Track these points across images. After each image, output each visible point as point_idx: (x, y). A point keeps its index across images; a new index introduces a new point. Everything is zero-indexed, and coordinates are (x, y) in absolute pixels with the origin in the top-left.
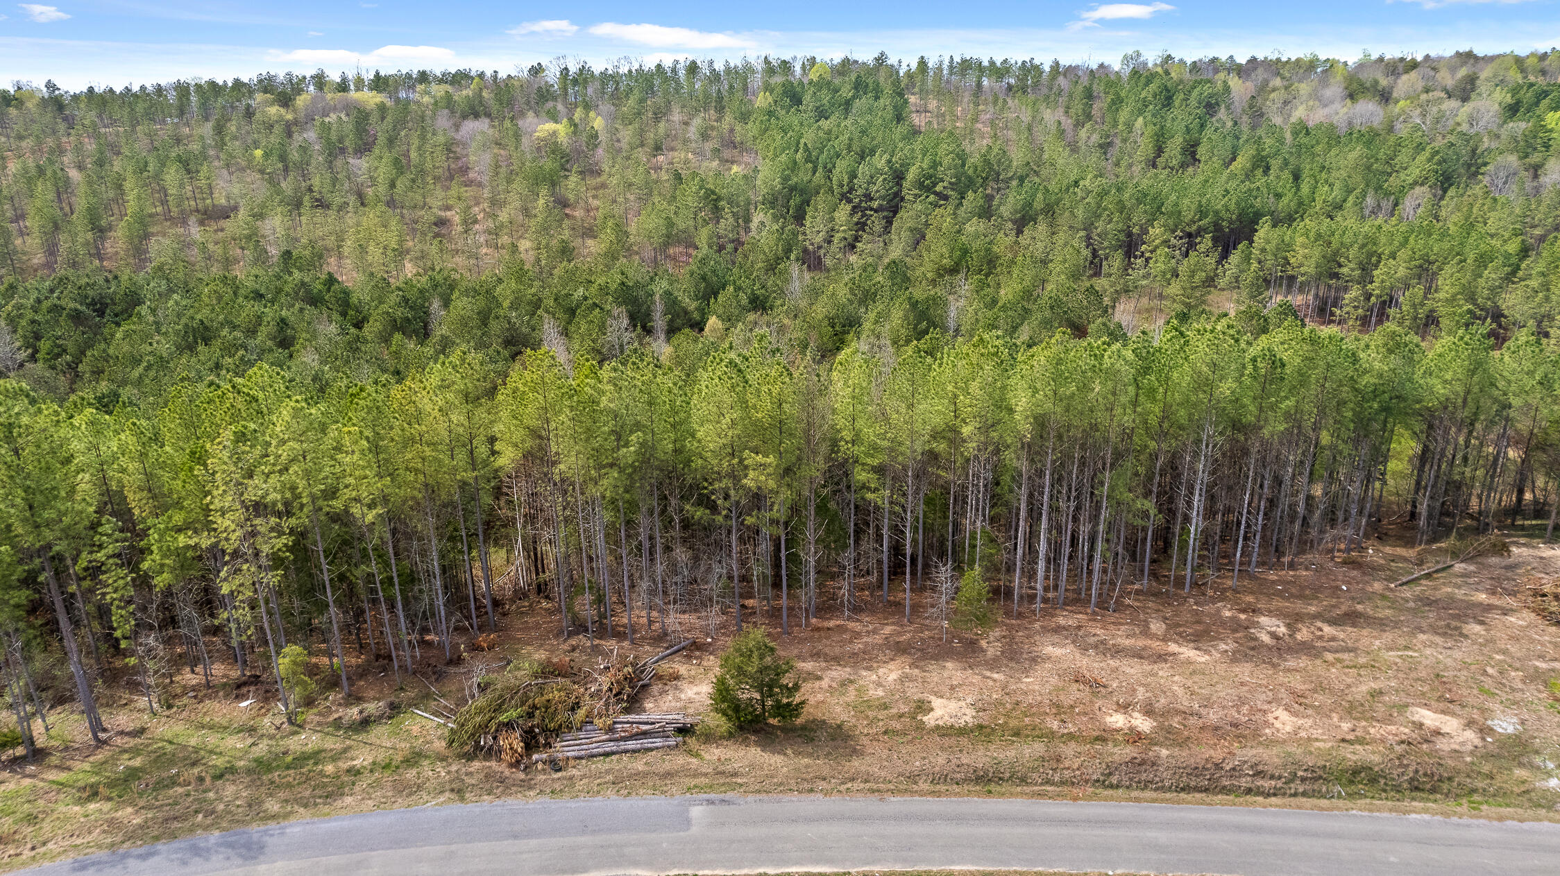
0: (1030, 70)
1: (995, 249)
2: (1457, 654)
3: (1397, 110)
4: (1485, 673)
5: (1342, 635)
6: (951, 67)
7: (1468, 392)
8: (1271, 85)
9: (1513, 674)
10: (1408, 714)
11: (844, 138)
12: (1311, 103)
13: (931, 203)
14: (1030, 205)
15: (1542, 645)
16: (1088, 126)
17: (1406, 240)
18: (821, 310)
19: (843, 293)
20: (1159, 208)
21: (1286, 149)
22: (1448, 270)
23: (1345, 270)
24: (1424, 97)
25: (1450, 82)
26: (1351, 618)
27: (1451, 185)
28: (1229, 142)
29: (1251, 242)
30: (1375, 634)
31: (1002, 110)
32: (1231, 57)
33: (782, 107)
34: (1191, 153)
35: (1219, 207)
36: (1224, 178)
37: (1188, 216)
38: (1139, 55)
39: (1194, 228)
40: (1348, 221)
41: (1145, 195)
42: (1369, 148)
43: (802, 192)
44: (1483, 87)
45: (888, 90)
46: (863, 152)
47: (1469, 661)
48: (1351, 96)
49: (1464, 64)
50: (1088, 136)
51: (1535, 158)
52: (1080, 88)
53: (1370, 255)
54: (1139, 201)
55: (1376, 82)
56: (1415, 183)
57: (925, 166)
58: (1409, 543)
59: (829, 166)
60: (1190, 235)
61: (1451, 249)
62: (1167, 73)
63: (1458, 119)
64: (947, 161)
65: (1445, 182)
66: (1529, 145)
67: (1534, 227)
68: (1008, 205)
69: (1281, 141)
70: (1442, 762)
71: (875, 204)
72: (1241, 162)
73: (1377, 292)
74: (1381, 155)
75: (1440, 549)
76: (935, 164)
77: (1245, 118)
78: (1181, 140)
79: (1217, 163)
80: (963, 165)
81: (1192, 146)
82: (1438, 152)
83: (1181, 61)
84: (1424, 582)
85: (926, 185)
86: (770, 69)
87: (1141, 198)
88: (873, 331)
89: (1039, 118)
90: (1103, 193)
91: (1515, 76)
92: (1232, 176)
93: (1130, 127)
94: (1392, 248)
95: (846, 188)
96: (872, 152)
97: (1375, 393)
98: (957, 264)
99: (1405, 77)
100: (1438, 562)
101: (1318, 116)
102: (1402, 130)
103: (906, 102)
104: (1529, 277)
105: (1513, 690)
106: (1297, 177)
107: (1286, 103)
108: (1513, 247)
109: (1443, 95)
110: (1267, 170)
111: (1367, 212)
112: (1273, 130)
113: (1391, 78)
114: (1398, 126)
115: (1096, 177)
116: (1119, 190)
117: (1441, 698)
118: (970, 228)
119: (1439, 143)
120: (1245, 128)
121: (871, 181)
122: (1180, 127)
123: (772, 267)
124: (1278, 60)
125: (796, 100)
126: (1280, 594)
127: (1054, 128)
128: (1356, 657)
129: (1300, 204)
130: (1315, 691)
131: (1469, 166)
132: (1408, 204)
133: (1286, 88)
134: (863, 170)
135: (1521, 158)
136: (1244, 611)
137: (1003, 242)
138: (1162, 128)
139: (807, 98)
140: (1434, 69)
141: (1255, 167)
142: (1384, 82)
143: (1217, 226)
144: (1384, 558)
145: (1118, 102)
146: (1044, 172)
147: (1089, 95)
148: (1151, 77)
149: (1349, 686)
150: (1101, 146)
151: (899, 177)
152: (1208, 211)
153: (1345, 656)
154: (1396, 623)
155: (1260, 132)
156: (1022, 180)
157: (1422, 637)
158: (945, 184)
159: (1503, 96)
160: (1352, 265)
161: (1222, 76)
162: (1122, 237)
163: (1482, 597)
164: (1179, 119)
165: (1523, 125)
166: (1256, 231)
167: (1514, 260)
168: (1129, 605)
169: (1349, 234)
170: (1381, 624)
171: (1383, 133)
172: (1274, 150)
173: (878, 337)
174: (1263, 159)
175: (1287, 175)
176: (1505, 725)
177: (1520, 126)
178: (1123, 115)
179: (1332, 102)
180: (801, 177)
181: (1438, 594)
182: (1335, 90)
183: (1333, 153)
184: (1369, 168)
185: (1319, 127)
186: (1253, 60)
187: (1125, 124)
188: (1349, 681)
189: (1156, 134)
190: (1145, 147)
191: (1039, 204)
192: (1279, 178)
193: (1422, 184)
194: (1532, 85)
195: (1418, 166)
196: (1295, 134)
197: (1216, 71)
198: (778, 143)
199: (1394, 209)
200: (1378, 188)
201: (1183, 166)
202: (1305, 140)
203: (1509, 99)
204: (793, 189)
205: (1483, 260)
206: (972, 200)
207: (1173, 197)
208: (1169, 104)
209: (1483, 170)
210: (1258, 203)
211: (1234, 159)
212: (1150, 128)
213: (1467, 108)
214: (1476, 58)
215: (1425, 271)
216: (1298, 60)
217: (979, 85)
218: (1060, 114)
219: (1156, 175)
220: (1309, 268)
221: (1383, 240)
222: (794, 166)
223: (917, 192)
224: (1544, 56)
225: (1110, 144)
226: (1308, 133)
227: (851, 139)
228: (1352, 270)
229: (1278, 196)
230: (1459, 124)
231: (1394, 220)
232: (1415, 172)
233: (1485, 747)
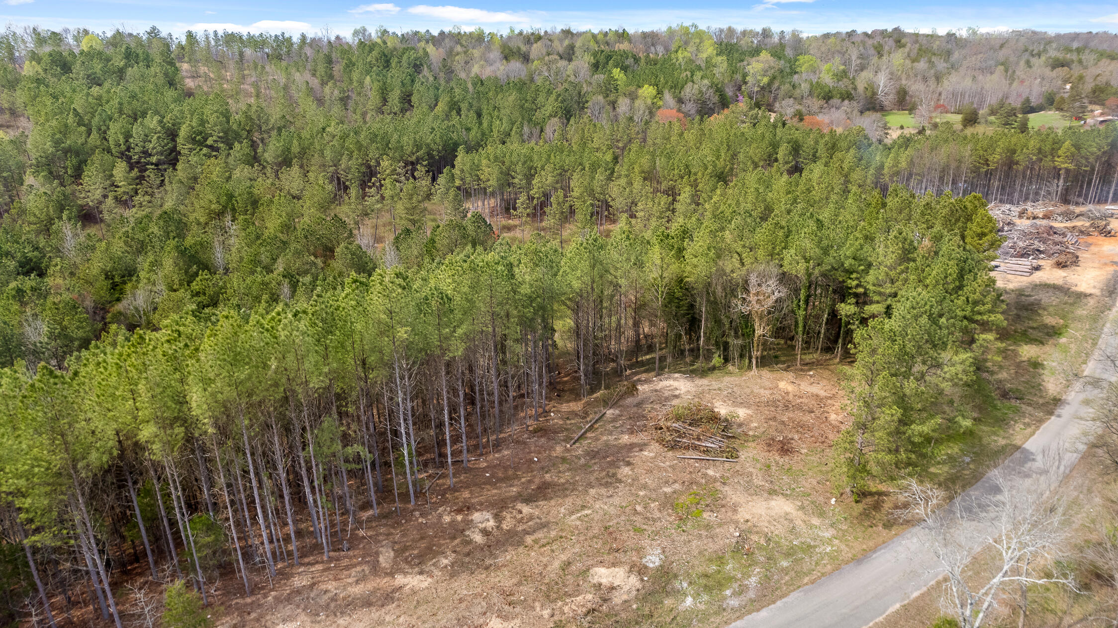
0: (283, 42)
1: (256, 191)
2: (616, 500)
3: (533, 67)
4: (636, 512)
5: (537, 512)
6: (217, 40)
7: (593, 282)
8: (455, 50)
9: (652, 505)
10: (590, 579)
11: (115, 102)
12: (482, 63)
13: (205, 155)
14: (289, 150)
15: (666, 471)
16: (330, 84)
17: (549, 156)
18: (97, 265)
19: (118, 247)
20: (387, 145)
21: (469, 96)
22: (575, 176)
23: (516, 181)
24: (547, 58)
25: (561, 50)
26: (543, 492)
27: (571, 116)
28: (432, 92)
29: (453, 166)
30: (560, 501)
31: (261, 73)
32: (428, 31)
33: (54, 75)
34: (407, 100)
35: (429, 141)
36: (430, 119)
37: (408, 149)
38: (365, 30)
39: (414, 158)
40: (514, 145)
41: (376, 136)
42: (521, 93)
43: (77, 154)
44: (578, 52)
45: (158, 59)
46: (135, 114)
47: (624, 504)
48: (506, 58)
49: (566, 37)
50: (330, 91)
51: (612, 97)
52: (321, 55)
53: (531, 168)
54: (372, 141)
55: (519, 48)
56: (551, 116)
57: (194, 124)
58: (577, 397)
59: (103, 128)
60: (412, 163)
61: (576, 161)
62: (385, 43)
63: (568, 73)
64: (212, 119)
65: (567, 115)
66: (607, 89)
67: (618, 141)
68: (270, 152)
69: (466, 90)
70: (618, 618)
71: (154, 159)
72: (441, 106)
73: (537, 195)
74: (528, 98)
75: (596, 399)
76: (202, 122)
77: (442, 75)
78: (399, 92)
79: (425, 108)
80: (228, 122)
81: (408, 96)
82: (560, 95)
83: (394, 33)
84: (589, 435)
85: (199, 140)
86: (40, 39)
87: (374, 138)
88: (149, 279)
89: (292, 79)
90: (344, 137)
91: (593, 46)
92: (436, 118)
93: (361, 83)
94: (542, 163)
95: (123, 147)
96: (144, 114)
97: (531, 299)
98: (225, 207)
99: (535, 45)
100: (595, 413)
101: (487, 72)
102: (539, 81)
103: (177, 69)
104: (619, 177)
105: (654, 520)
106: (479, 115)
107: (466, 63)
108: (609, 157)
109: (557, 57)
110: (459, 112)
111: (525, 137)
112: (460, 83)
113: (528, 46)
114: (536, 78)
115: (338, 124)
116: (356, 133)
117: (611, 551)
118: (237, 174)
119: (560, 89)
120: (442, 82)
121: (146, 139)
122: (397, 83)
123: (46, 228)
124: (459, 33)
125: (66, 67)
126: (488, 482)
127: (304, 87)
128: (548, 532)
129: (483, 134)
130: (519, 584)
131: (579, 103)
132: (548, 130)
133: (465, 53)
134: (137, 130)
135: (604, 98)
136: (459, 511)
137: (262, 186)
138: (384, 84)
139: (77, 67)
140: (550, 40)
141: (451, 109)
142: (524, 48)
143: (430, 155)
144: (561, 418)
145: (350, 65)
146: (298, 124)
147: (329, 61)
148: (373, 46)
149: (546, 566)
150: (341, 99)
151: (173, 135)
152: (421, 144)
153: (539, 535)
154: (574, 484)
155: (453, 84)
156: (279, 130)
157: (592, 492)
158: (215, 138)
159: (588, 58)
160: (519, 177)
161: (423, 44)
162: (363, 169)
163: (626, 439)
164: (396, 75)
165: (602, 76)
166: (457, 156)
167: (611, 165)
168: (364, 538)
169: (515, 155)
170: (563, 490)
171: (528, 82)
172: (461, 97)
173: (154, 284)
174: (455, 103)
175: (472, 114)
176: (653, 560)
177: (600, 77)
178: (355, 76)
179: (495, 62)
180: (76, 139)
181: (599, 445)
182: (495, 54)
183: (499, 97)
184: (522, 107)
185: (489, 78)
186: (442, 33)
187: (357, 81)
188: (545, 560)
189: (380, 88)
190: (374, 98)
191: (295, 148)
192: (468, 117)
193: (555, 116)
194: (603, 51)
195: (550, 105)
196: (474, 84)
197: (419, 41)
198: (49, 109)
199: (540, 136)
200: (530, 121)
201: (403, 111)
202: (481, 89)
203: (592, 60)
204: (66, 151)
205: (594, 168)
206: (240, 149)
207: (395, 136)
208: (388, 66)
209: (586, 105)
210: (455, 136)
211: (436, 105)
212: (376, 83)
213: (571, 67)
214: (572, 34)
215: (563, 178)
216: (471, 34)
217: (241, 54)
218: (308, 76)
219: (382, 119)
220: (493, 182)
221: (536, 157)
222: (65, 130)
223: (190, 146)
224: (606, 34)
225: (348, 97)
226: (482, 84)
227: (121, 104)
228: (521, 180)
229: (468, 130)
230: (569, 76)
231: (541, 142)
232: (549, 109)
233: (643, 587)
